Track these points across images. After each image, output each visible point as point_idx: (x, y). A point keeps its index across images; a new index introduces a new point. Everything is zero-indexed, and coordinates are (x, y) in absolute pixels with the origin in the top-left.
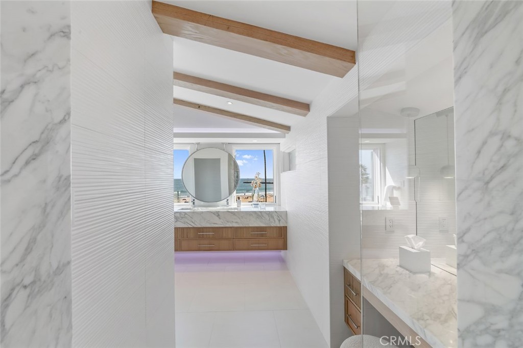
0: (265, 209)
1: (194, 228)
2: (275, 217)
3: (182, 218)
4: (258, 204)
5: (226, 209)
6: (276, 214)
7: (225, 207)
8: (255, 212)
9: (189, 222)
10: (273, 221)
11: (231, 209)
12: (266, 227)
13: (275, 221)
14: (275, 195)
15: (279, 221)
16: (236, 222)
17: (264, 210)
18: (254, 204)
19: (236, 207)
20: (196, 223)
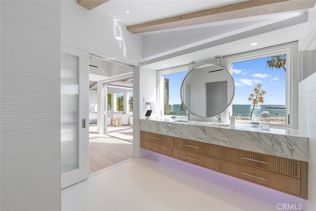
0: (268, 130)
1: (182, 139)
2: (284, 145)
3: (174, 128)
4: (258, 124)
5: (217, 125)
6: (286, 140)
7: (217, 123)
8: (249, 133)
9: (178, 133)
10: (280, 150)
11: (223, 125)
12: (266, 156)
13: (283, 150)
14: (288, 112)
15: (292, 151)
16: (224, 141)
17: (268, 132)
18: (252, 123)
19: (229, 124)
20: (184, 135)
